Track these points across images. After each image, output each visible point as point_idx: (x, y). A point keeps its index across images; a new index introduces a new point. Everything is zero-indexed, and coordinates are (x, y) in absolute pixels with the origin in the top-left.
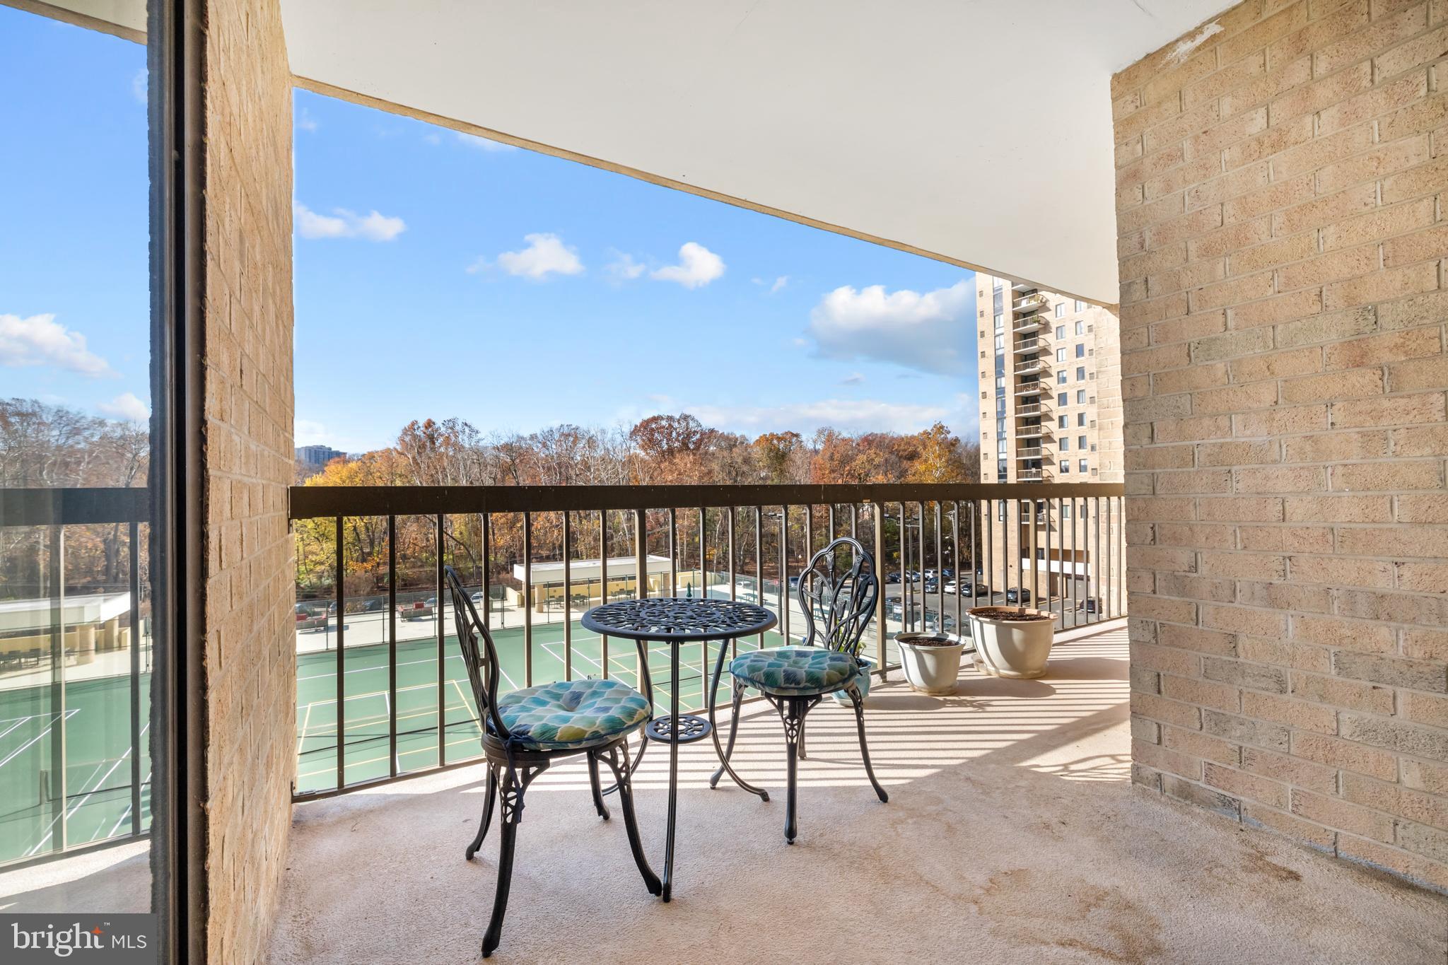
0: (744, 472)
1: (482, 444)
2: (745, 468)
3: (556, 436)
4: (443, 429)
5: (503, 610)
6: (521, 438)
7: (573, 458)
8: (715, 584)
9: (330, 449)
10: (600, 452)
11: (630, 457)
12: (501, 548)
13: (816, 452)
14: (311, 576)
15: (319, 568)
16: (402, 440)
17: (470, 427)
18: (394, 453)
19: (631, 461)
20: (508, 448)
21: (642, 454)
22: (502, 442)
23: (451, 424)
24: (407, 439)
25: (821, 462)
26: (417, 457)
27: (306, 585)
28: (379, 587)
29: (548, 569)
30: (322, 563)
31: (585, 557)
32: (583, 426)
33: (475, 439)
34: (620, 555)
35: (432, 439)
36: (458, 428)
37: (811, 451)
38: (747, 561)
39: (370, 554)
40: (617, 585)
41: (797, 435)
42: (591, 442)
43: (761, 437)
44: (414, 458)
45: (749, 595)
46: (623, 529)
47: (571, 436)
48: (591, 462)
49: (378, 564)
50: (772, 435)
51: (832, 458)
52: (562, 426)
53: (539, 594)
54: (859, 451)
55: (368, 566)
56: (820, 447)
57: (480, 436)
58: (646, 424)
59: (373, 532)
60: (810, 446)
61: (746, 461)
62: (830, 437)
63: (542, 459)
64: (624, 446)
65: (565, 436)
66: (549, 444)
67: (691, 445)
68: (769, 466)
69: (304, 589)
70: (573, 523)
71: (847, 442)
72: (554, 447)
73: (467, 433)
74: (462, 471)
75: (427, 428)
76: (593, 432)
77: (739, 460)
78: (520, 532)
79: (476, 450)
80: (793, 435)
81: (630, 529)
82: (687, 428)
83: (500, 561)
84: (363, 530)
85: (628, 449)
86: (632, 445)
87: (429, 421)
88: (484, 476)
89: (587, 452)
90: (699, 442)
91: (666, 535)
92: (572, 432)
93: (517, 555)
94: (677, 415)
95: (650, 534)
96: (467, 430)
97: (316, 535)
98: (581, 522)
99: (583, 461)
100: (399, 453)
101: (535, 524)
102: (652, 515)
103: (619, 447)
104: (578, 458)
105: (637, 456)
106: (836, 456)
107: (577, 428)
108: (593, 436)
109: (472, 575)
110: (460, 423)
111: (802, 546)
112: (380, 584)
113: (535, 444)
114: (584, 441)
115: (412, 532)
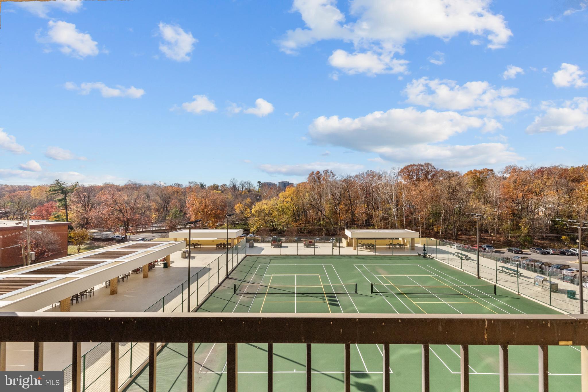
0: (458, 190)
1: (337, 179)
2: (458, 188)
3: (365, 175)
4: (323, 174)
5: (339, 247)
6: (350, 177)
7: (371, 184)
8: (440, 245)
9: (289, 182)
10: (384, 181)
11: (398, 183)
12: (342, 220)
13: (504, 179)
14: (281, 226)
15: (283, 224)
16: (309, 179)
17: (333, 173)
18: (307, 184)
19: (398, 185)
20: (346, 181)
21: (403, 181)
22: (344, 179)
23: (326, 172)
24: (311, 178)
25: (507, 184)
26: (314, 185)
27: (279, 229)
28: (301, 232)
29: (358, 232)
30: (284, 222)
31: (376, 227)
32: (377, 171)
33: (334, 178)
34: (391, 228)
35: (319, 178)
36: (329, 173)
37: (500, 178)
38: (459, 234)
39: (298, 220)
40: (389, 241)
41: (491, 170)
42: (380, 177)
43: (468, 172)
44: (312, 185)
45: (459, 253)
46: (394, 215)
47: (371, 175)
48: (380, 186)
49: (301, 224)
50: (475, 170)
51: (515, 182)
52: (368, 171)
53: (354, 242)
54: (536, 178)
55: (298, 224)
56: (507, 175)
57: (336, 177)
58: (406, 168)
59: (299, 212)
60: (500, 175)
61: (460, 184)
62: (514, 170)
63: (360, 184)
64: (395, 179)
65: (369, 175)
66: (362, 179)
67: (430, 177)
68: (473, 187)
69: (278, 231)
70: (372, 212)
71: (527, 173)
72: (364, 180)
73: (331, 176)
74: (329, 190)
75: (317, 174)
76: (381, 173)
77: (454, 184)
78: (350, 214)
79: (334, 182)
80: (489, 170)
81: (397, 215)
82: (428, 169)
83: (342, 225)
84: (296, 211)
85: (397, 180)
86: (399, 178)
87: (317, 171)
88: (337, 192)
89: (378, 182)
90: (433, 176)
91: (415, 219)
92: (372, 173)
93: (349, 224)
94: (423, 164)
95: (407, 218)
96: (331, 175)
97: (282, 213)
98: (374, 211)
99: (376, 186)
100: (308, 184)
101: (355, 211)
102: (408, 209)
103: (393, 179)
104: (374, 184)
105: (401, 183)
106: (518, 181)
107: (374, 172)
108: (381, 175)
109: (332, 230)
110: (329, 172)
111: (494, 228)
112: (301, 231)
113: (356, 179)
114: (377, 177)
115: (311, 213)
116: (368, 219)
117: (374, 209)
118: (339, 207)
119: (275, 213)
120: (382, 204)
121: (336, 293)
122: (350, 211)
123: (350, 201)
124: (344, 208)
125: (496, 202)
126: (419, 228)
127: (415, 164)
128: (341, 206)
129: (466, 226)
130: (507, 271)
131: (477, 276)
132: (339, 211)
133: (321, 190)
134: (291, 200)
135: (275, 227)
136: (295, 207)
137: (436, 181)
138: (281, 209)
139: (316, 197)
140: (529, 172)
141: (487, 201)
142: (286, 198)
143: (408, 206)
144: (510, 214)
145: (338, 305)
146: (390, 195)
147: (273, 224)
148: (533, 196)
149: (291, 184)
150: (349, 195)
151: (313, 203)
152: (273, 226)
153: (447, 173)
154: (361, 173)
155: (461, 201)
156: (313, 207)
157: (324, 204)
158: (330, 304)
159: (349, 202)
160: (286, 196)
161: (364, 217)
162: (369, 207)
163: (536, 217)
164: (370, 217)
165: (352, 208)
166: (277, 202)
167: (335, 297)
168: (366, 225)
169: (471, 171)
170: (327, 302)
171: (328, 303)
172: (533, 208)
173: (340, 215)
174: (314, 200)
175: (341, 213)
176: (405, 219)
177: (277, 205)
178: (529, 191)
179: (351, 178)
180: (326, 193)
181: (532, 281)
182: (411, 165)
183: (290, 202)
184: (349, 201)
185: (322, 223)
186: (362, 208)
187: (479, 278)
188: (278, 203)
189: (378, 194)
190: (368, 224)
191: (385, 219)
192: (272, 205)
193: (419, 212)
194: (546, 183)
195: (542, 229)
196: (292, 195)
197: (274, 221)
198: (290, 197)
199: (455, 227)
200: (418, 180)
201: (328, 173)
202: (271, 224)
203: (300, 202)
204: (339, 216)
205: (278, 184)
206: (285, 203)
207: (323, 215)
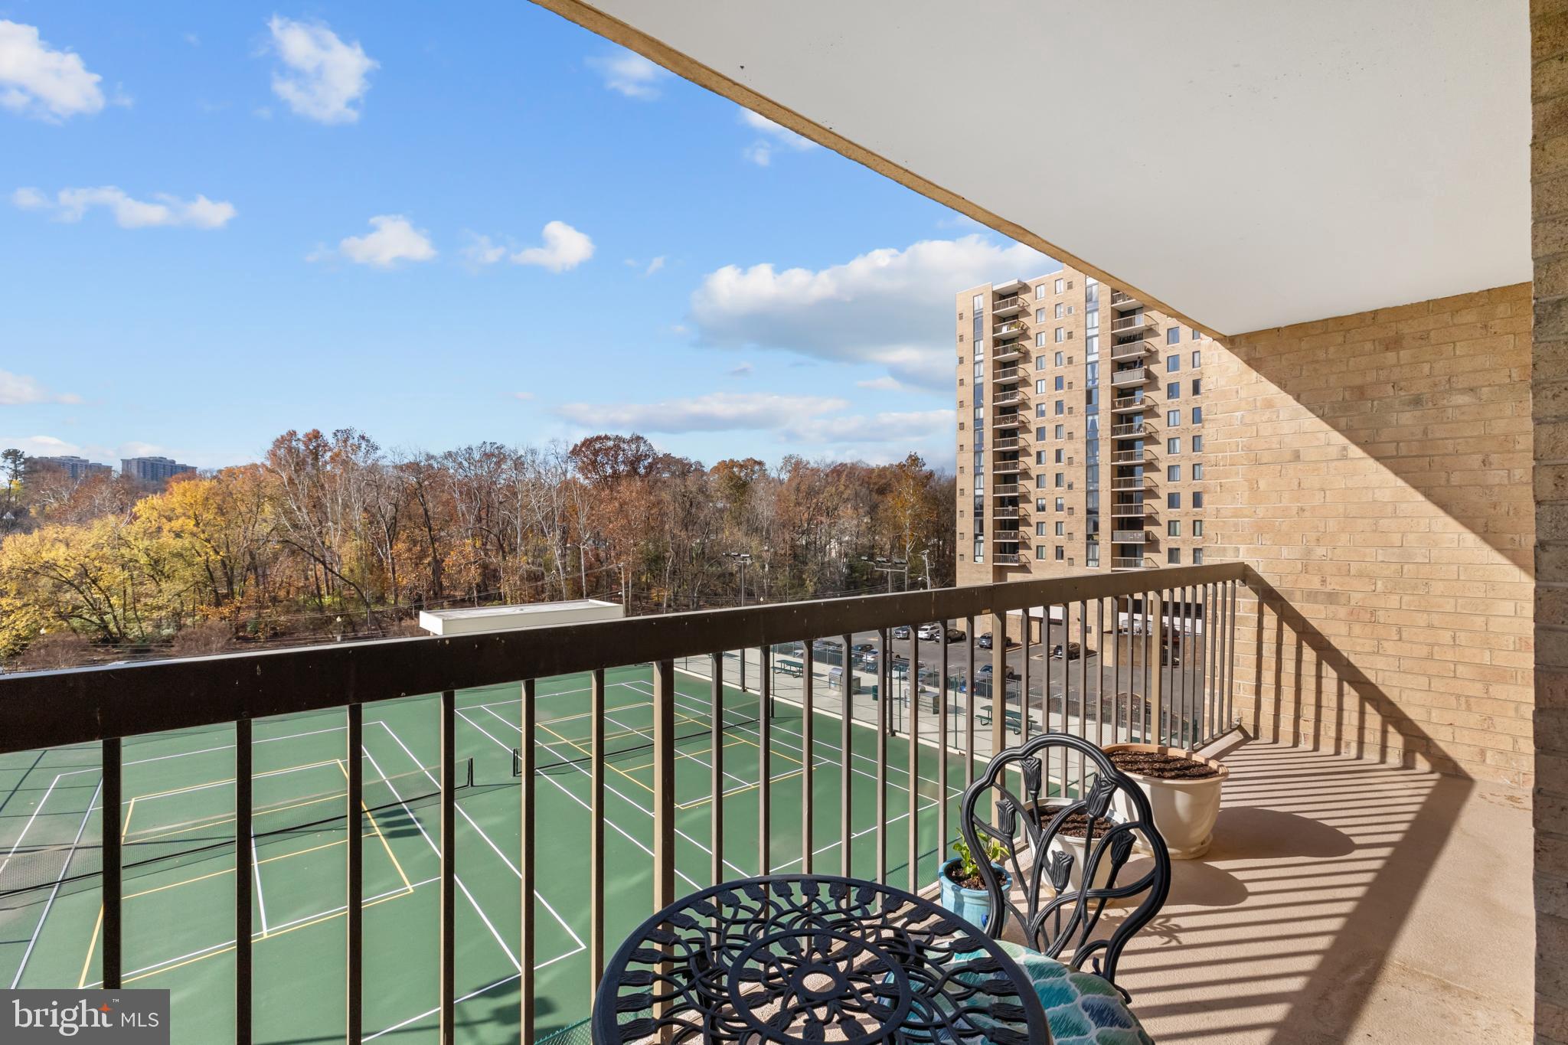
0: (699, 503)
1: (383, 462)
2: (700, 498)
3: (477, 456)
4: (331, 441)
6: (430, 457)
7: (495, 482)
9: (172, 462)
10: (530, 475)
11: (566, 482)
12: (404, 588)
13: (781, 482)
14: (143, 625)
15: (155, 615)
16: (273, 454)
17: (368, 441)
18: (262, 470)
19: (567, 486)
20: (414, 467)
21: (580, 476)
22: (407, 461)
23: (344, 436)
24: (282, 452)
25: (785, 493)
26: (294, 476)
27: (137, 636)
28: (238, 638)
30: (159, 609)
31: (509, 601)
32: (510, 445)
33: (373, 456)
34: (552, 599)
35: (315, 454)
37: (774, 481)
38: (702, 603)
39: (231, 594)
41: (760, 463)
42: (519, 464)
43: (719, 463)
44: (289, 477)
46: (557, 565)
47: (495, 456)
48: (519, 486)
49: (239, 611)
50: (732, 461)
51: (798, 490)
52: (484, 443)
54: (828, 483)
55: (226, 611)
56: (785, 476)
57: (379, 453)
58: (588, 443)
59: (232, 569)
60: (774, 474)
61: (702, 490)
62: (796, 466)
63: (459, 481)
64: (560, 471)
65: (488, 456)
66: (466, 464)
67: (642, 471)
68: (727, 498)
69: (131, 641)
70: (495, 560)
71: (815, 471)
72: (472, 468)
73: (363, 449)
74: (355, 495)
75: (310, 440)
76: (521, 452)
77: (694, 489)
78: (428, 569)
79: (373, 469)
80: (756, 462)
81: (564, 568)
82: (637, 451)
83: (403, 604)
84: (219, 565)
85: (565, 473)
86: (570, 468)
87: (314, 430)
88: (382, 501)
89: (514, 475)
90: (650, 468)
91: (608, 573)
92: (496, 452)
93: (424, 598)
94: (627, 436)
95: (589, 572)
96: (364, 445)
97: (152, 573)
98: (504, 558)
99: (509, 486)
100: (272, 471)
101: (447, 560)
102: (592, 551)
103: (553, 470)
104: (503, 482)
105: (574, 481)
106: (803, 487)
107: (500, 448)
108: (521, 456)
109: (365, 621)
110: (356, 436)
111: (763, 586)
112: (241, 634)
113: (449, 464)
114: (509, 463)
115: (284, 570)
116: (483, 581)
117: (504, 552)
118: (391, 548)
119: (113, 576)
120: (525, 537)
121: (404, 802)
122: (430, 559)
123: (430, 530)
124: (410, 550)
125: (768, 531)
126: (621, 596)
127: (609, 434)
128: (401, 546)
129: (715, 586)
130: (788, 668)
131: (740, 688)
132: (393, 559)
133: (325, 495)
134: (197, 525)
135: (115, 630)
136: (215, 550)
137: (656, 482)
138: (143, 560)
139: (303, 517)
140: (818, 470)
141: (754, 530)
142: (170, 519)
143: (590, 542)
144: (790, 555)
145: (417, 832)
146: (548, 513)
147: (102, 620)
148: (823, 519)
149: (184, 469)
150: (426, 511)
151: (294, 536)
152: (104, 627)
153: (679, 462)
154: (464, 447)
155: (706, 528)
156: (295, 550)
157: (334, 539)
158: (390, 836)
159: (427, 533)
160: (173, 510)
161: (474, 574)
162: (488, 547)
163: (826, 560)
164: (490, 575)
165: (435, 553)
166: (124, 533)
167: (404, 812)
168: (479, 598)
169: (724, 462)
170: (378, 831)
171: (380, 834)
172: (823, 542)
173: (394, 572)
174: (295, 526)
175: (397, 568)
176: (586, 575)
177: (127, 544)
178: (818, 509)
179: (432, 462)
180: (345, 506)
181: (826, 679)
182: (599, 438)
183: (193, 534)
184: (427, 530)
185: (327, 600)
186: (469, 549)
187: (744, 691)
188: (131, 539)
189: (513, 510)
190: (483, 594)
191: (534, 577)
192: (98, 546)
193: (618, 556)
194: (842, 493)
195: (834, 582)
196: (199, 509)
197: (111, 606)
198: (191, 513)
199: (694, 589)
200: (616, 475)
201: (351, 441)
202: (94, 618)
203: (236, 533)
204: (390, 575)
205: (118, 467)
206: (167, 538)
207: (330, 575)
